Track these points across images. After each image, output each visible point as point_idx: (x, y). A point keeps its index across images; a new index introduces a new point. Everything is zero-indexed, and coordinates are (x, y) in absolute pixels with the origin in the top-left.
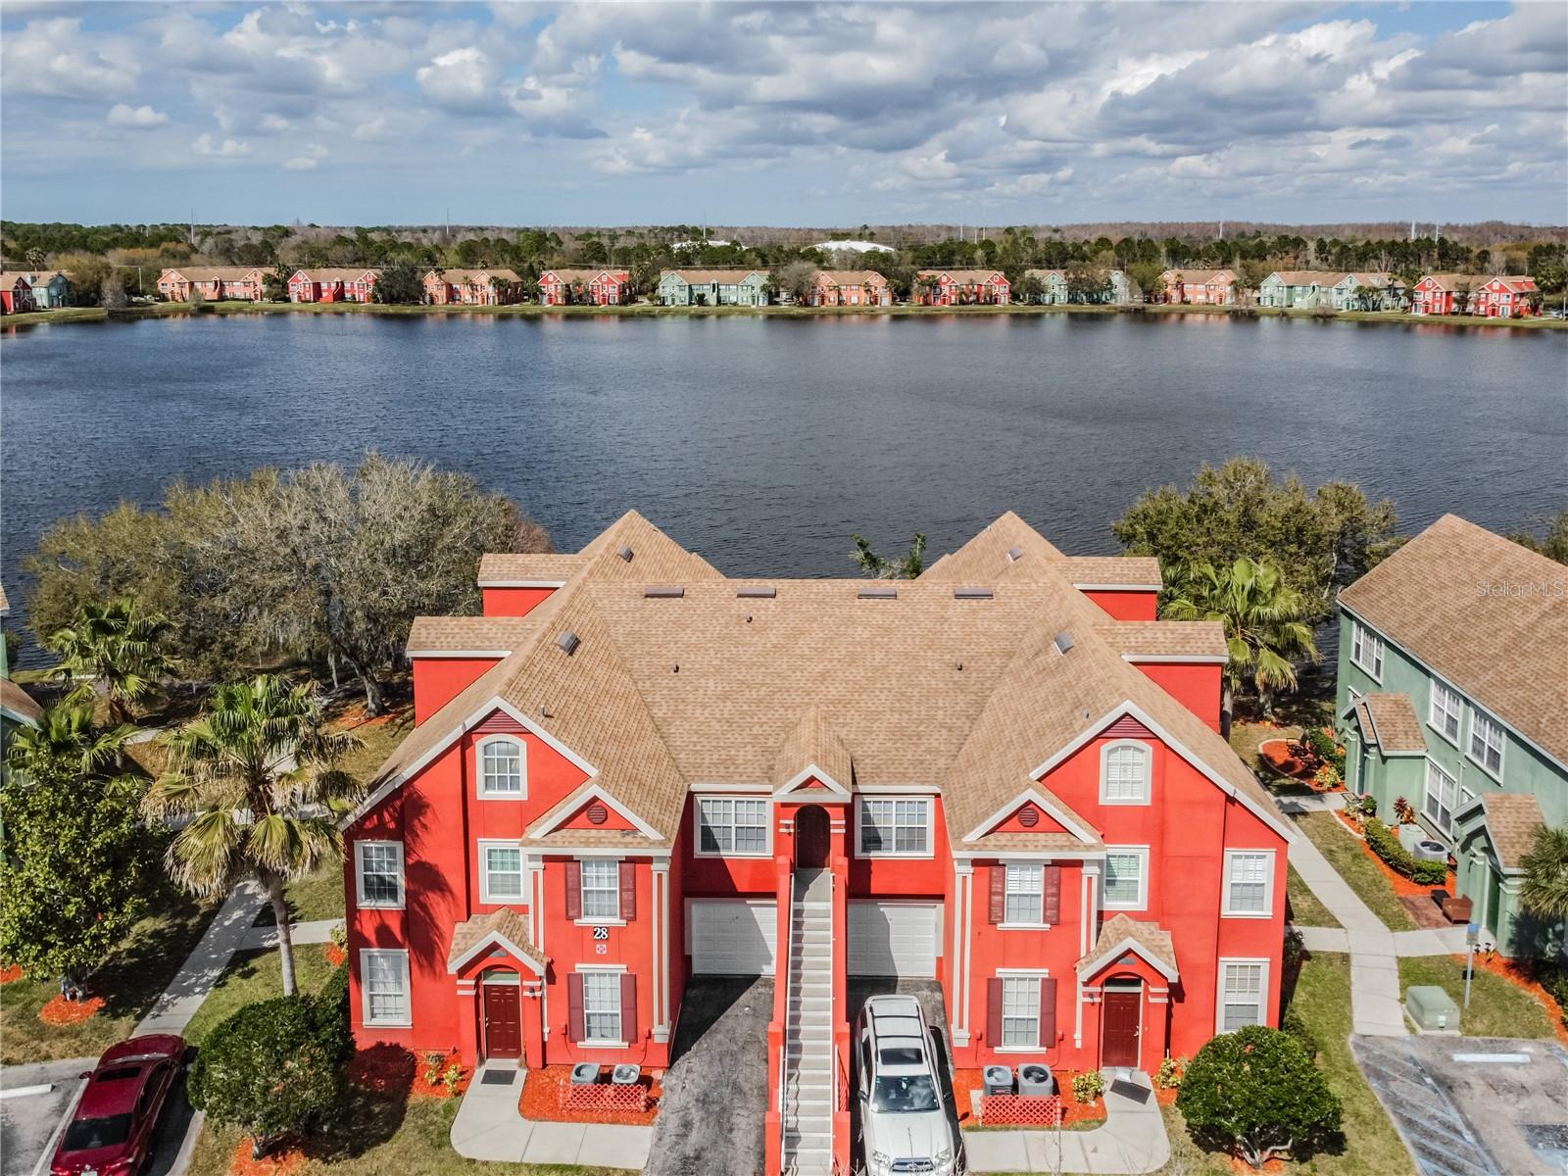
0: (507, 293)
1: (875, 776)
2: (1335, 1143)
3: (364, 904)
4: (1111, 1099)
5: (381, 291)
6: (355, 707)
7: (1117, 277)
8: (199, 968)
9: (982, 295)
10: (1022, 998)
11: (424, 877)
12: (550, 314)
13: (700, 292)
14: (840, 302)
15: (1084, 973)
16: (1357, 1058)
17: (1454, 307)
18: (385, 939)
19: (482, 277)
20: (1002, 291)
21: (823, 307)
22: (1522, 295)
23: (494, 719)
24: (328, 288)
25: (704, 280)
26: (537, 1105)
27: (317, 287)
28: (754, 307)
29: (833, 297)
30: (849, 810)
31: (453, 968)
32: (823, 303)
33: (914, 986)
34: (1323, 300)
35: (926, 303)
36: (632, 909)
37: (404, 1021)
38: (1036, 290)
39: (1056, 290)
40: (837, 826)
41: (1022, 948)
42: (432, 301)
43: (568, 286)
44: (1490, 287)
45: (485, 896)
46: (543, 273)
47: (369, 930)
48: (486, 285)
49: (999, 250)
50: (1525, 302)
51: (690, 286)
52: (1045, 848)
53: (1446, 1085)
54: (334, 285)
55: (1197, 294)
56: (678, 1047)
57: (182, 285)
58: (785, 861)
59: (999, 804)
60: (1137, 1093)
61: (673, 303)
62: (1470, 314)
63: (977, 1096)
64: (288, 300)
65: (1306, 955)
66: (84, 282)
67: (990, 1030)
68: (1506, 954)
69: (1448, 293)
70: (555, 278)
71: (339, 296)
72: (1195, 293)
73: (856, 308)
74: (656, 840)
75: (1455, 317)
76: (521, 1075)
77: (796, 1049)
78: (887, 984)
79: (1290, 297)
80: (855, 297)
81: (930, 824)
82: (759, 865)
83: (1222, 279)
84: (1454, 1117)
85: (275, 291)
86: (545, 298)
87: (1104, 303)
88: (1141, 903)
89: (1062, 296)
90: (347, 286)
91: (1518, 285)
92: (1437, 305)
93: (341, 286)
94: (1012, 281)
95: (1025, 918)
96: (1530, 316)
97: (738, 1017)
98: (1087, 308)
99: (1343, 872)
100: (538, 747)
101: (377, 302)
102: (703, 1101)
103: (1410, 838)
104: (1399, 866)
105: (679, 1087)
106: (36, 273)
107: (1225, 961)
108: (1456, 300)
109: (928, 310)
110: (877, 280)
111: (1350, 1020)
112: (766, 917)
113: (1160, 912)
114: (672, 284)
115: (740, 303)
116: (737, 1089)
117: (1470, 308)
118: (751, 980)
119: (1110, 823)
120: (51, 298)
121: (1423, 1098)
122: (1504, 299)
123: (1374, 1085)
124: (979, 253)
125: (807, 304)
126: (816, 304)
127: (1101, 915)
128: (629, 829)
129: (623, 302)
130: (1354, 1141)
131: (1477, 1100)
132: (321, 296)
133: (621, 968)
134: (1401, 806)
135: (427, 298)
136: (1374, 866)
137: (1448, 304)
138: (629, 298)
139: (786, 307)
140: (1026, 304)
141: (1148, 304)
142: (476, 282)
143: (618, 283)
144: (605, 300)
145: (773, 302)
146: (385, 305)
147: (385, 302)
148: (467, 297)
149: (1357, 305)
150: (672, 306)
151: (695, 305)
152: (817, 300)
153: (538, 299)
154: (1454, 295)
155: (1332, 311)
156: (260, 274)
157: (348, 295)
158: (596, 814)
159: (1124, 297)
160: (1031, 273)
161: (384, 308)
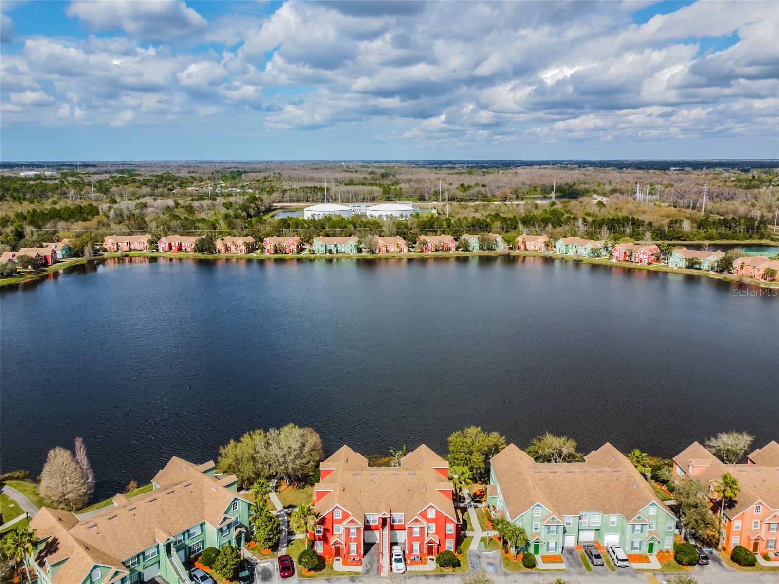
0: (251, 248)
1: (394, 512)
2: (459, 565)
3: (317, 534)
4: (429, 561)
5: (198, 248)
6: (283, 482)
7: (500, 239)
8: (283, 543)
9: (444, 248)
10: (416, 546)
11: (326, 530)
12: (269, 259)
13: (330, 248)
14: (387, 251)
15: (425, 543)
16: (468, 553)
17: (627, 258)
18: (320, 539)
19: (240, 241)
20: (453, 245)
21: (380, 254)
22: (652, 255)
23: (337, 507)
24: (175, 245)
25: (331, 242)
26: (345, 563)
27: (170, 245)
28: (352, 254)
29: (384, 249)
30: (390, 518)
31: (331, 544)
32: (380, 251)
33: (402, 543)
34: (578, 252)
35: (422, 251)
36: (358, 534)
37: (322, 552)
38: (466, 247)
39: (474, 245)
40: (388, 521)
41: (416, 539)
42: (219, 252)
43: (275, 245)
44: (640, 251)
45: (335, 533)
46: (265, 239)
47: (317, 538)
48: (241, 245)
50: (653, 257)
51: (326, 246)
52: (419, 525)
53: (479, 557)
54: (177, 244)
55: (531, 246)
56: (364, 554)
57: (113, 245)
58: (380, 526)
59: (412, 518)
60: (433, 560)
62: (632, 262)
63: (409, 561)
64: (158, 250)
65: (466, 537)
66: (76, 247)
67: (411, 551)
69: (625, 253)
70: (270, 242)
71: (180, 249)
73: (394, 254)
74: (361, 525)
75: (627, 263)
76: (341, 559)
77: (382, 554)
78: (396, 544)
79: (567, 249)
80: (393, 249)
81: (403, 519)
82: (376, 526)
83: (541, 240)
84: (478, 562)
85: (153, 247)
86: (266, 250)
87: (494, 250)
88: (434, 532)
89: (477, 247)
90: (183, 244)
91: (651, 250)
92: (621, 257)
93: (180, 245)
94: (457, 240)
95: (416, 535)
96: (655, 263)
97: (373, 550)
98: (487, 253)
99: (479, 520)
100: (343, 511)
101: (196, 252)
102: (369, 562)
103: (493, 513)
104: (489, 519)
105: (365, 560)
106: (55, 244)
107: (447, 540)
108: (627, 256)
109: (423, 255)
110: (402, 242)
111: (468, 547)
112: (377, 533)
113: (437, 533)
114: (319, 244)
115: (346, 252)
116: (373, 560)
117: (633, 259)
118: (375, 543)
119: (429, 521)
120: (63, 255)
121: (475, 560)
122: (645, 257)
123: (468, 558)
124: (445, 223)
125: (374, 253)
126: (377, 253)
127: (428, 534)
128: (357, 523)
129: (298, 252)
130: (462, 565)
131: (483, 560)
132: (171, 249)
133: (356, 543)
134: (493, 506)
135: (217, 250)
137: (625, 257)
138: (300, 249)
139: (365, 254)
140: (462, 251)
141: (511, 251)
142: (237, 243)
143: (296, 244)
144: (291, 251)
145: (360, 250)
146: (199, 254)
147: (199, 252)
148: (233, 250)
149: (591, 255)
150: (318, 254)
151: (328, 254)
152: (377, 250)
153: (263, 251)
154: (628, 253)
155: (581, 258)
156: (146, 239)
157: (183, 248)
158: (352, 521)
159: (502, 247)
160: (465, 237)
161: (199, 255)
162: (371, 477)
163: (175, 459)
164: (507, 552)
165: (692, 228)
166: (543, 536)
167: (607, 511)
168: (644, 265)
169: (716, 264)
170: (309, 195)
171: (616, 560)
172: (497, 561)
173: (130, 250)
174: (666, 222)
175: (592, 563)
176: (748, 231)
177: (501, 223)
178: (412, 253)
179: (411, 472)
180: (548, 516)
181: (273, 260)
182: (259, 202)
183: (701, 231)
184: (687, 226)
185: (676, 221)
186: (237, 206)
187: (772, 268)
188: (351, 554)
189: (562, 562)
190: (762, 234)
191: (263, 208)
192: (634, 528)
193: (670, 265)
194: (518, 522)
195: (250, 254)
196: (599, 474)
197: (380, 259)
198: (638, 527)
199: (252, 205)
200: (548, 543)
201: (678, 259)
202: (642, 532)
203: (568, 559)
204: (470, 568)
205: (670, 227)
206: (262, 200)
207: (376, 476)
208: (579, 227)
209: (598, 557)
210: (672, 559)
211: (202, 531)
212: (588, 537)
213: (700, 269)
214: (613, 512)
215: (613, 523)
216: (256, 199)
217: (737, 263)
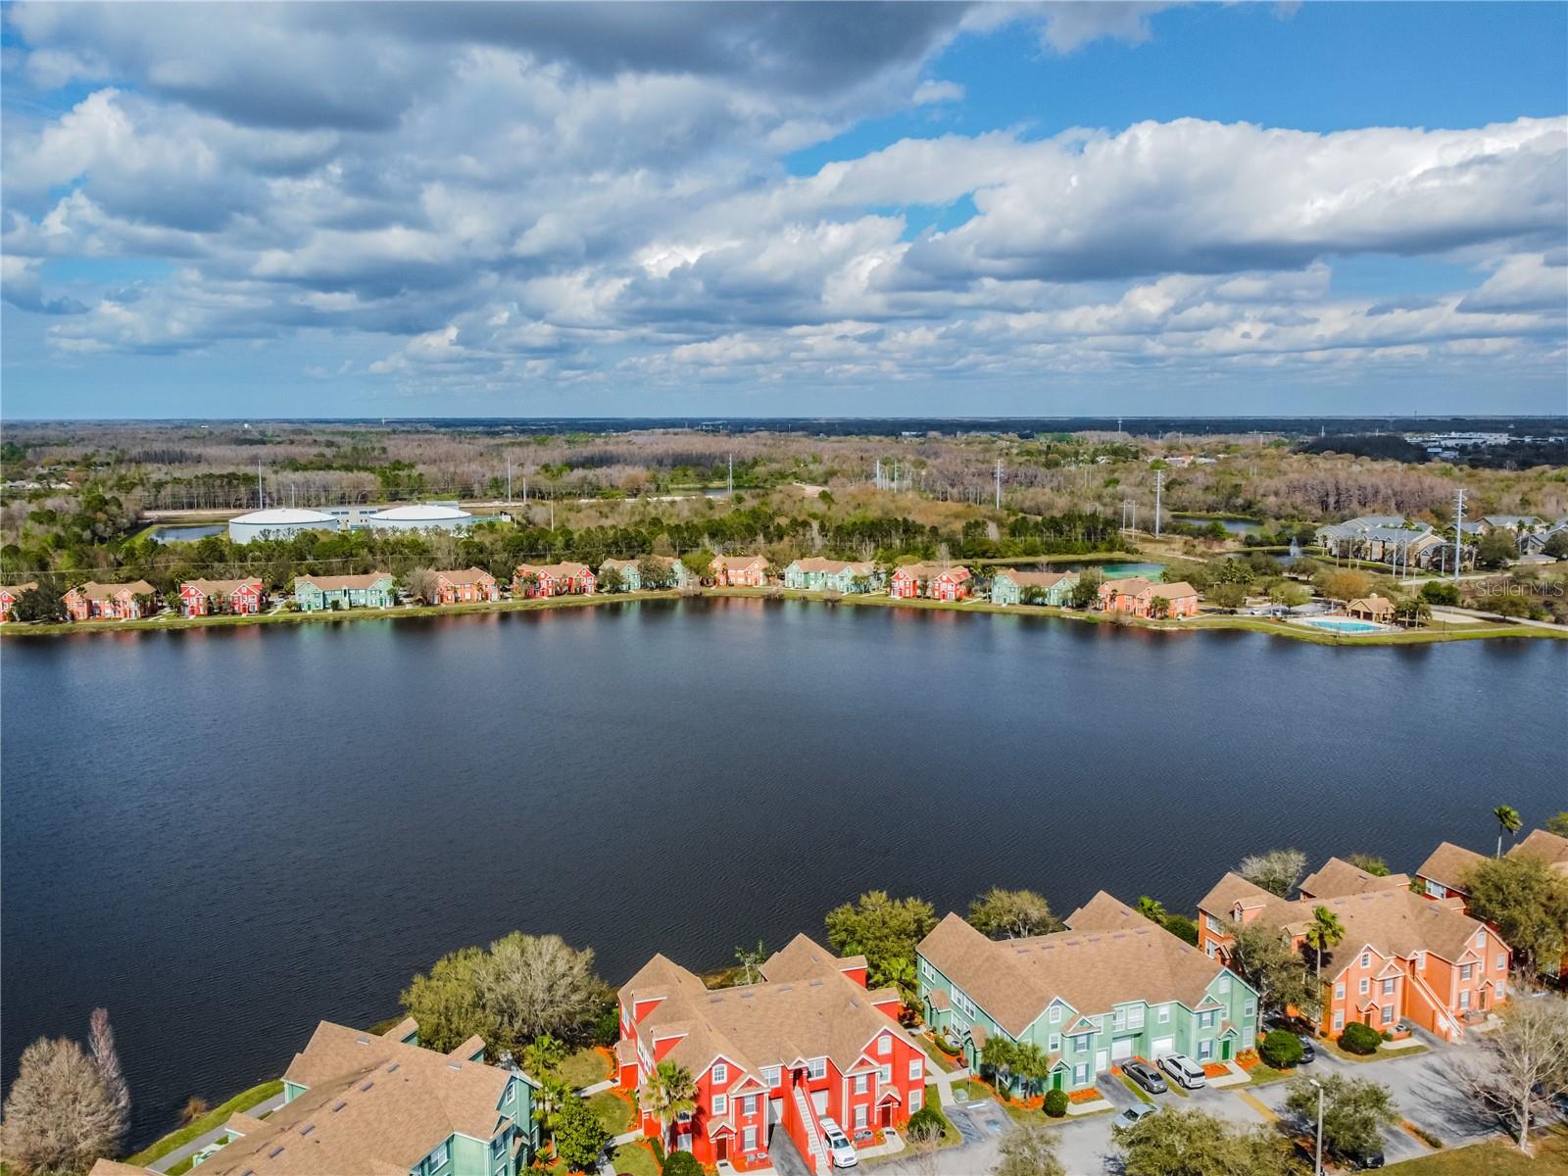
0: (149, 609)
3: (680, 1122)
4: (886, 1136)
5: (22, 612)
7: (678, 566)
9: (573, 588)
10: (861, 1112)
11: (698, 1110)
12: (195, 628)
13: (334, 599)
14: (456, 600)
15: (877, 1103)
16: (944, 1113)
17: (919, 592)
18: (686, 1131)
19: (125, 593)
20: (590, 582)
21: (443, 605)
22: (960, 584)
23: (718, 1060)
25: (337, 586)
26: (740, 1168)
28: (383, 608)
29: (450, 595)
30: (808, 1069)
31: (709, 1136)
32: (443, 602)
34: (829, 584)
35: (527, 597)
36: (759, 1108)
38: (615, 583)
39: (631, 579)
40: (805, 1074)
41: (861, 1099)
42: (73, 617)
43: (209, 598)
44: (940, 579)
45: (715, 1112)
46: (182, 586)
47: (680, 1131)
48: (128, 600)
49: (576, 536)
50: (963, 588)
51: (323, 594)
52: (867, 1070)
53: (966, 1115)
55: (738, 577)
58: (792, 1087)
59: (855, 1060)
60: (893, 1133)
61: (309, 609)
62: (929, 598)
63: (853, 1142)
67: (853, 1124)
68: (979, 1075)
69: (915, 582)
70: (197, 592)
72: (737, 576)
73: (471, 605)
74: (765, 1088)
75: (919, 600)
76: (730, 1163)
79: (806, 580)
80: (469, 594)
81: (826, 1067)
82: (777, 1090)
83: (756, 566)
84: (969, 1123)
86: (187, 610)
87: (669, 588)
88: (889, 1080)
89: (636, 583)
91: (958, 576)
92: (907, 591)
94: (595, 571)
95: (861, 1091)
96: (967, 598)
98: (657, 594)
100: (730, 1065)
101: (13, 620)
102: (783, 1158)
103: (949, 1040)
104: (947, 1051)
105: (774, 1156)
107: (911, 1093)
108: (919, 588)
109: (532, 603)
110: (487, 580)
111: (942, 1102)
112: (777, 1104)
113: (894, 1082)
114: (307, 591)
115: (369, 605)
116: (789, 1154)
117: (929, 593)
119: (881, 1060)
121: (964, 1121)
122: (950, 587)
123: (951, 1118)
124: (560, 542)
125: (429, 604)
126: (437, 603)
127: (880, 1086)
128: (758, 1085)
129: (262, 611)
130: (947, 1133)
131: (975, 1118)
133: (756, 1127)
134: (944, 1028)
135: (69, 616)
136: (940, 1052)
137: (914, 590)
138: (265, 606)
139: (409, 607)
140: (609, 592)
141: (703, 589)
142: (118, 597)
143: (256, 593)
144: (246, 609)
145: (397, 602)
146: (23, 624)
147: (23, 620)
148: (108, 611)
149: (854, 589)
150: (310, 613)
151: (330, 611)
152: (437, 598)
153: (179, 611)
154: (918, 583)
155: (838, 596)
158: (750, 1083)
159: (684, 582)
160: (609, 564)
161: (25, 627)
162: (745, 1001)
163: (324, 1025)
164: (1008, 1099)
165: (1002, 534)
166: (1068, 1057)
167: (1152, 998)
168: (949, 602)
169: (1070, 595)
170: (219, 492)
171: (1186, 1078)
172: (999, 1116)
174: (958, 526)
175: (1150, 1090)
176: (1089, 539)
177: (671, 535)
178: (510, 600)
179: (814, 981)
180: (1073, 1020)
181: (203, 629)
182: (114, 509)
183: (1017, 540)
184: (993, 532)
185: (977, 524)
186: (69, 519)
187: (1162, 596)
188: (746, 1150)
189: (1102, 1098)
190: (1111, 541)
191: (125, 521)
192: (1201, 1018)
193: (994, 601)
194: (1026, 1038)
195: (151, 620)
196: (1118, 941)
197: (442, 617)
198: (1206, 1017)
199: (100, 515)
200: (1075, 1068)
201: (1006, 589)
202: (1212, 1024)
203: (1108, 1091)
204: (962, 1135)
205: (966, 534)
206: (120, 506)
207: (752, 998)
208: (813, 539)
209: (1158, 1077)
210: (1260, 1062)
211: (448, 1157)
212: (1124, 1050)
213: (1043, 605)
214: (1163, 1000)
215: (1164, 1017)
216: (106, 503)
217: (1104, 591)
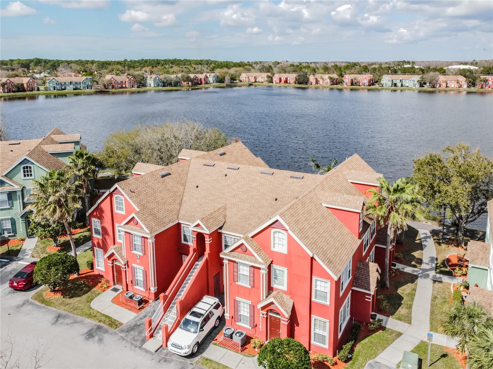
0: (334, 82)
5: (297, 80)
12: (345, 88)
13: (395, 82)
14: (447, 87)
21: (440, 88)
24: (283, 79)
25: (397, 78)
27: (280, 79)
28: (414, 88)
29: (444, 85)
32: (440, 87)
35: (482, 88)
42: (311, 84)
46: (345, 75)
48: (327, 79)
51: (392, 80)
54: (285, 78)
57: (246, 78)
61: (386, 86)
64: (272, 83)
66: (221, 76)
71: (286, 82)
73: (452, 89)
80: (453, 85)
85: (269, 80)
86: (345, 83)
90: (288, 79)
93: (286, 79)
101: (296, 83)
106: (210, 74)
109: (482, 90)
110: (462, 79)
114: (386, 80)
115: (409, 86)
120: (213, 81)
125: (434, 87)
126: (437, 87)
129: (370, 85)
132: (281, 81)
135: (310, 83)
139: (426, 88)
142: (324, 78)
143: (368, 79)
144: (364, 84)
145: (421, 86)
147: (298, 84)
148: (321, 82)
151: (393, 87)
152: (438, 86)
153: (342, 84)
156: (266, 75)
157: (288, 82)
173: (256, 82)
178: (472, 88)
